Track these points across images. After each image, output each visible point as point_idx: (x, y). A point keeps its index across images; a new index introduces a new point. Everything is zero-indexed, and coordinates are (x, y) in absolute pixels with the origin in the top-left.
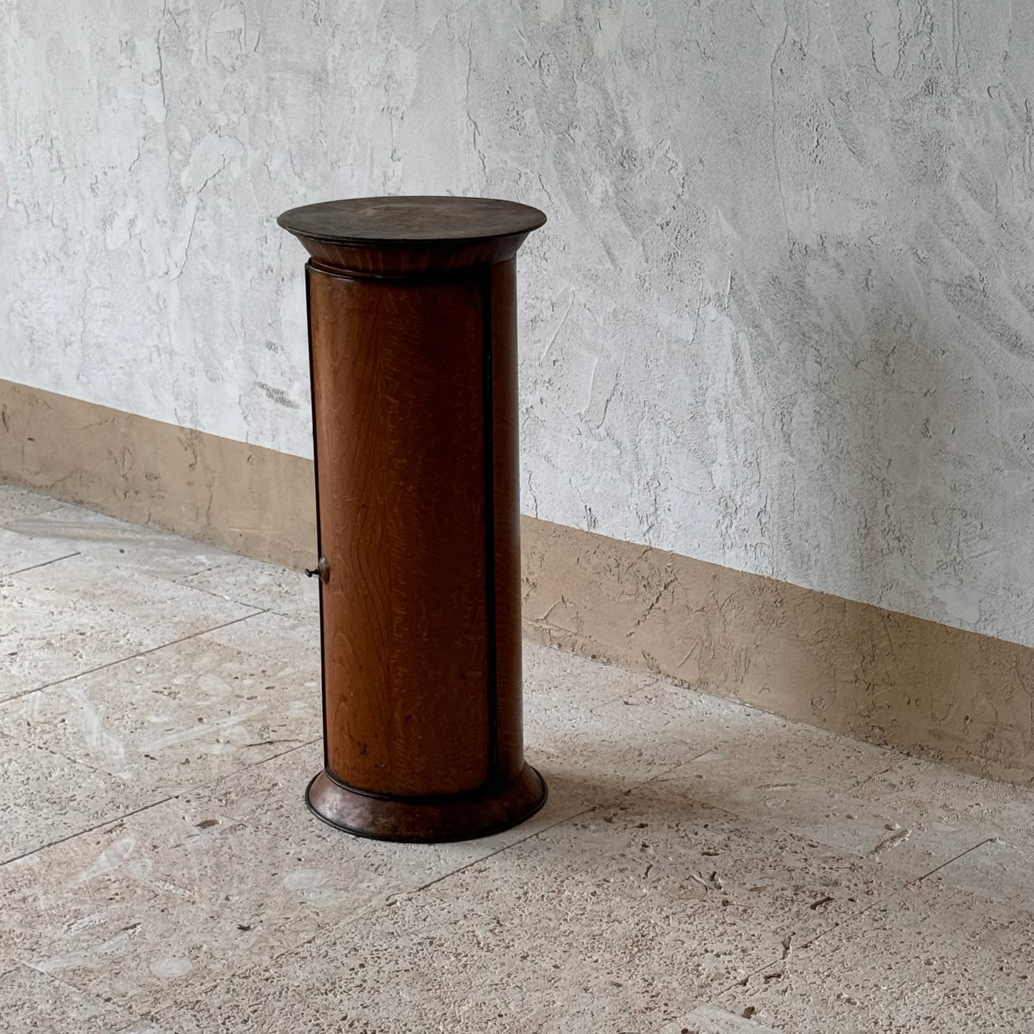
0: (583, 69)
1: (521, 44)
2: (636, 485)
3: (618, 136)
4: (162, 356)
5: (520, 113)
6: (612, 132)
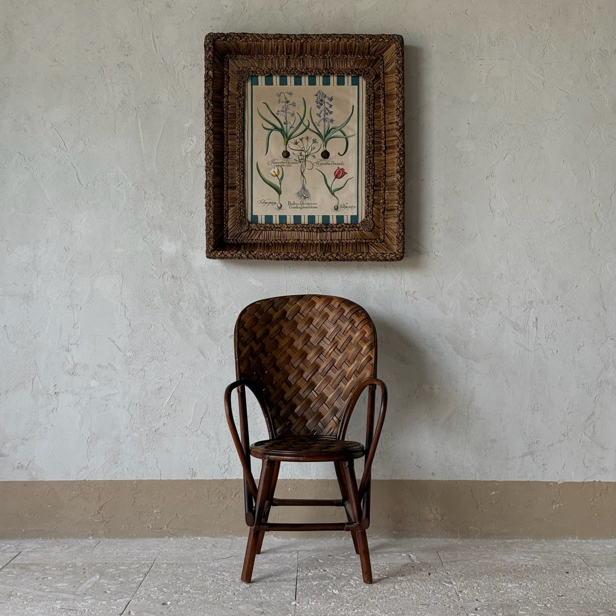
0: (187, 277)
1: (152, 270)
2: (218, 452)
3: (206, 303)
5: (151, 299)
6: (203, 302)
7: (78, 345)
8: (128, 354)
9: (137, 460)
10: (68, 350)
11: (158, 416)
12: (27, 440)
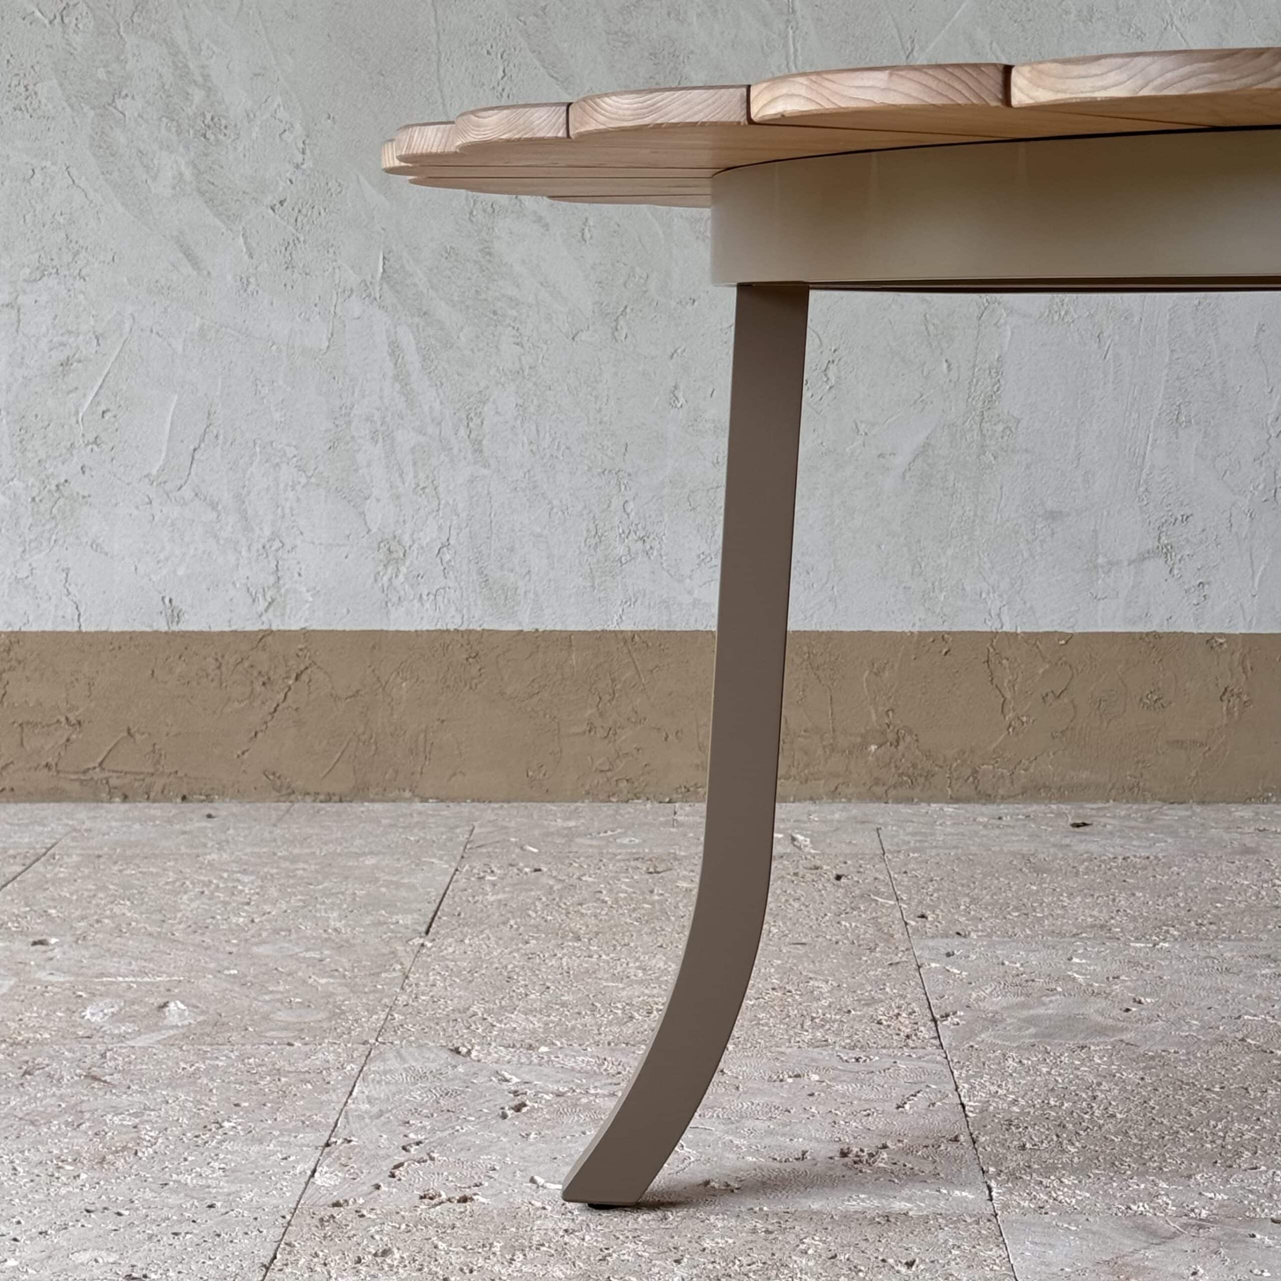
0: (135, 19)
2: (244, 553)
3: (197, 100)
5: (30, 88)
6: (187, 96)
9: (8, 572)
11: (62, 444)
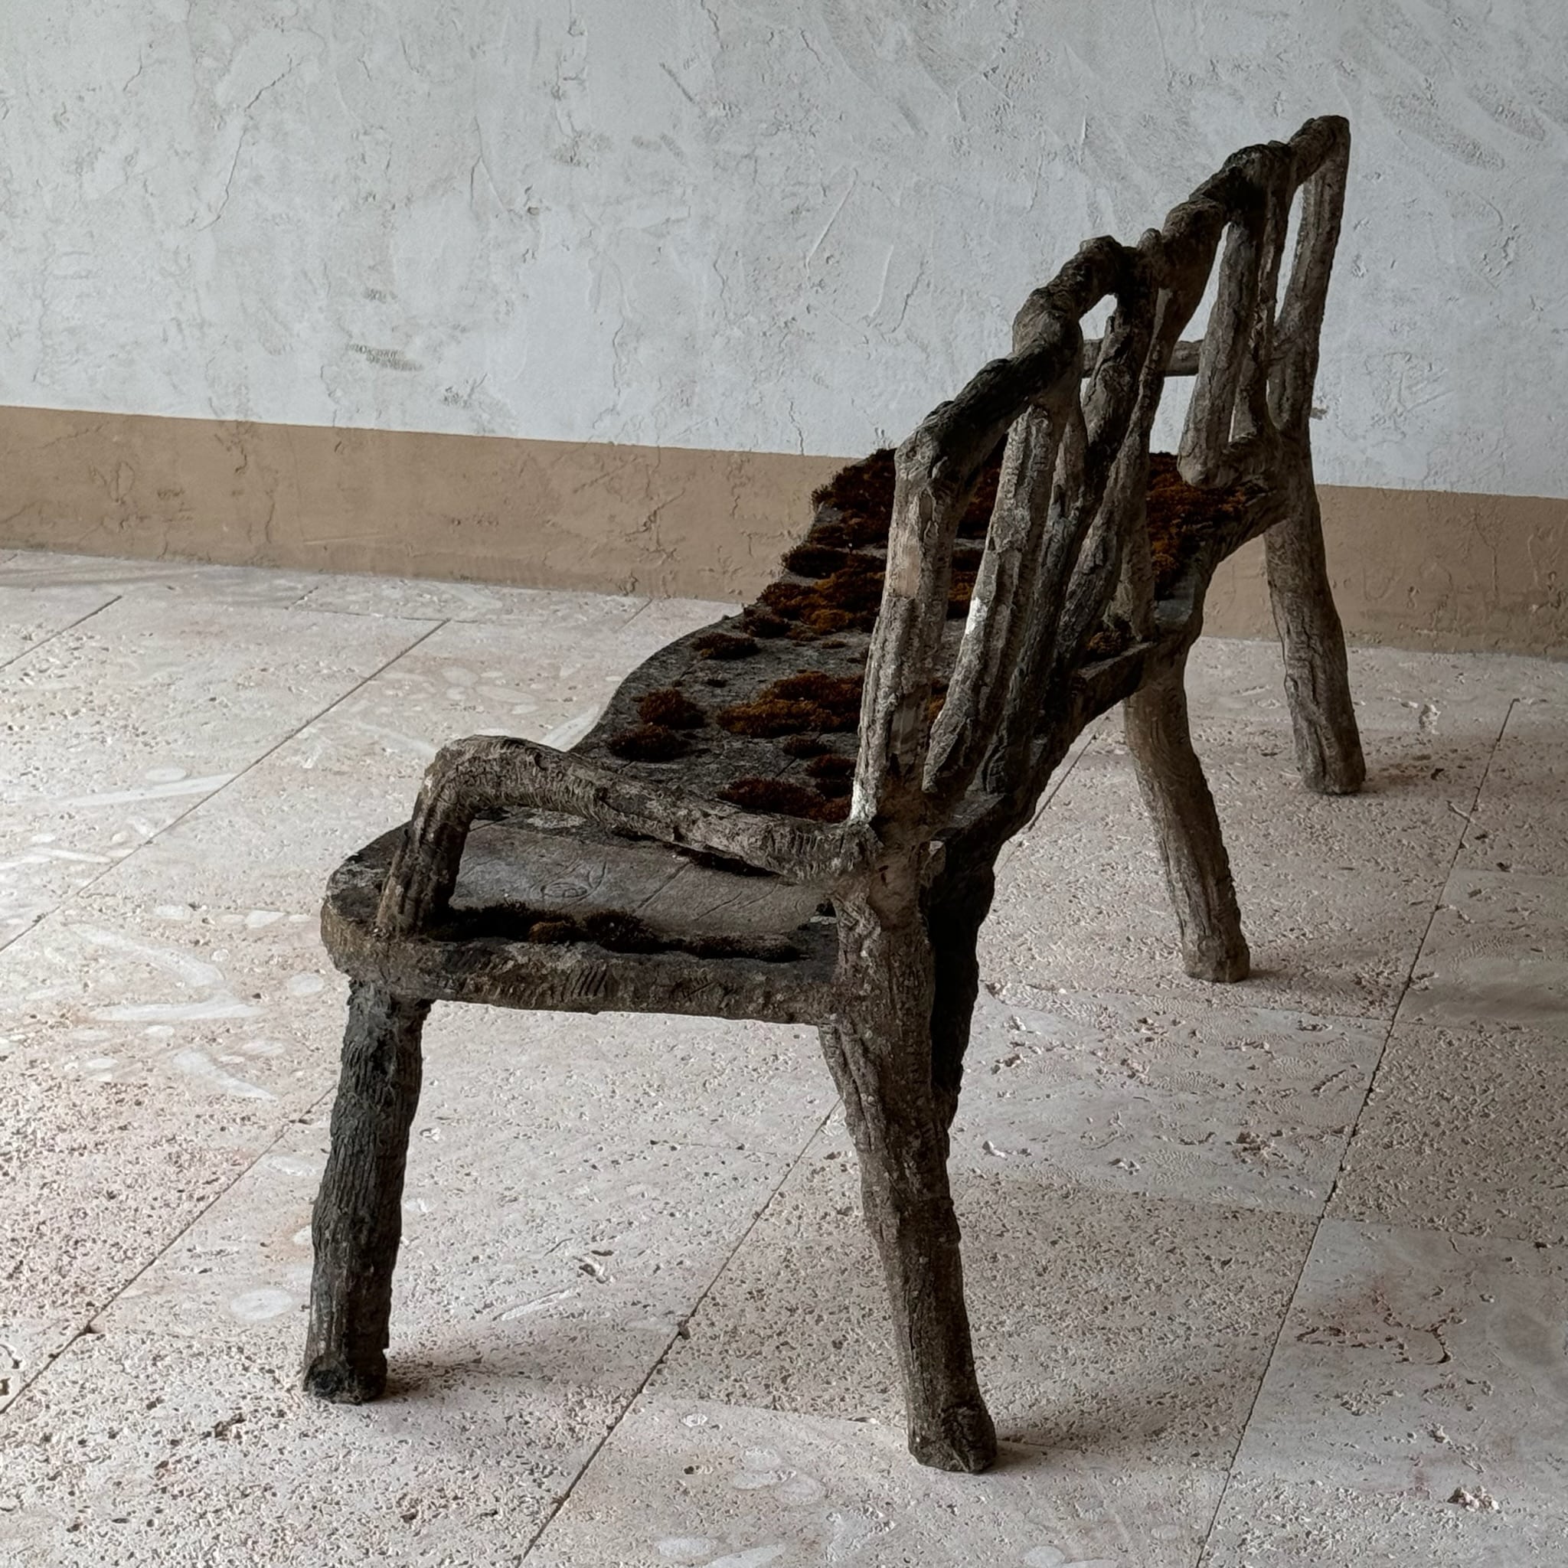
4: (187, 332)
7: (582, 83)
8: (713, 112)
9: (741, 399)
10: (557, 95)
11: (791, 285)
12: (464, 330)
